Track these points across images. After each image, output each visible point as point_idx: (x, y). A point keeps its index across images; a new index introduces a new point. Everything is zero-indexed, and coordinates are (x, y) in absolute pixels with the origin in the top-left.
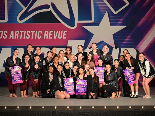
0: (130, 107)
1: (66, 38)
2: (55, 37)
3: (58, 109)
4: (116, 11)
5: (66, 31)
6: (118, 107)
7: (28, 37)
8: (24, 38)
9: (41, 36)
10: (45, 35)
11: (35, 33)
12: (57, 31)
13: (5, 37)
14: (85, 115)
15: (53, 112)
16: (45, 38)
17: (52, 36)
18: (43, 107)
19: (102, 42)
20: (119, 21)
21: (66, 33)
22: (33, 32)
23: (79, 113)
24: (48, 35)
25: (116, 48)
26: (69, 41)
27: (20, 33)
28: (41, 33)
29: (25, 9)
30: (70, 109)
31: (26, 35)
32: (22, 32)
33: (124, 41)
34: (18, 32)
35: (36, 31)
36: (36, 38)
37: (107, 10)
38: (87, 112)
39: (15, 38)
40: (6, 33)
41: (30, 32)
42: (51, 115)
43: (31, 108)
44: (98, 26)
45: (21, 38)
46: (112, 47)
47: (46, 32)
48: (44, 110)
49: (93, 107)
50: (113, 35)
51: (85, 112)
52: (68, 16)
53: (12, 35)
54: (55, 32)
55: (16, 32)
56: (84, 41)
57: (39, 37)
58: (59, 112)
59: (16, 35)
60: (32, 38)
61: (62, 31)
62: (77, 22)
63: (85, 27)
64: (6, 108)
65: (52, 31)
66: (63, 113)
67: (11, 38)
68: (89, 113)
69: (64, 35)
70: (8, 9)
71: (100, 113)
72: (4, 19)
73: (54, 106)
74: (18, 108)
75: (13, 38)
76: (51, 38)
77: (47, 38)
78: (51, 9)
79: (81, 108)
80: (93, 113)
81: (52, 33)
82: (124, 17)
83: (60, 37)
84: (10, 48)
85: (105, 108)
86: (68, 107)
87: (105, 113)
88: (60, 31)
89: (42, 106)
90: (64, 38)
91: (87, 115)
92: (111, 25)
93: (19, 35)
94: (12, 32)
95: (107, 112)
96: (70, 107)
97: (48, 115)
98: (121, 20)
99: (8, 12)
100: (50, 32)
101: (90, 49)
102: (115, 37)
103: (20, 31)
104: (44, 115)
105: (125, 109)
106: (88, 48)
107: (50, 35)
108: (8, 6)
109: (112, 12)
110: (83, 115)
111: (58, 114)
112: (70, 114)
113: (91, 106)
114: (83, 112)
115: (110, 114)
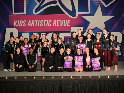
0: (118, 77)
1: (69, 25)
2: (61, 25)
3: (64, 79)
4: (106, 5)
5: (70, 20)
6: (109, 77)
7: (41, 25)
8: (38, 26)
9: (51, 24)
10: (54, 23)
11: (46, 22)
12: (63, 20)
13: (24, 25)
15: (61, 81)
16: (54, 25)
17: (59, 24)
18: (53, 77)
19: (97, 28)
20: (109, 12)
21: (69, 22)
22: (45, 21)
23: (80, 82)
24: (56, 23)
26: (72, 28)
27: (35, 22)
28: (51, 22)
29: (39, 4)
30: (73, 79)
31: (40, 24)
32: (37, 21)
33: (113, 27)
34: (34, 21)
35: (48, 21)
36: (47, 26)
37: (99, 4)
38: (85, 81)
39: (32, 26)
40: (25, 22)
41: (43, 21)
42: (59, 83)
43: (44, 78)
44: (93, 16)
45: (36, 26)
47: (54, 21)
48: (54, 79)
49: (90, 77)
50: (105, 22)
51: (84, 81)
52: (70, 9)
53: (29, 24)
54: (61, 21)
55: (32, 21)
56: (83, 27)
57: (50, 25)
58: (65, 80)
59: (32, 23)
60: (44, 26)
61: (66, 20)
62: (77, 13)
63: (83, 17)
64: (25, 78)
65: (59, 20)
66: (68, 82)
67: (29, 26)
68: (87, 82)
69: (68, 23)
70: (26, 4)
71: (95, 81)
72: (23, 12)
73: (61, 76)
74: (34, 78)
75: (30, 26)
76: (59, 25)
77: (55, 25)
78: (58, 4)
79: (81, 77)
80: (90, 81)
81: (59, 22)
82: (112, 9)
83: (65, 24)
84: (28, 34)
85: (99, 77)
86: (71, 77)
87: (99, 81)
88: (65, 20)
90: (68, 25)
91: (85, 83)
92: (103, 15)
93: (35, 24)
94: (30, 21)
95: (101, 81)
96: (73, 77)
97: (57, 83)
98: (110, 11)
99: (26, 7)
100: (58, 21)
102: (106, 24)
103: (36, 21)
104: (53, 83)
105: (114, 78)
106: (86, 33)
107: (58, 23)
108: (26, 2)
109: (104, 6)
110: (83, 83)
111: (64, 82)
112: (73, 82)
113: (89, 76)
114: (83, 81)
115: (103, 82)
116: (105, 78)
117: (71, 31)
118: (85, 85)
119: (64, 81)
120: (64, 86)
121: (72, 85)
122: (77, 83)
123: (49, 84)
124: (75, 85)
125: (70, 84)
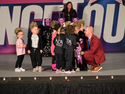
3: (54, 81)
14: (88, 87)
15: (48, 83)
18: (35, 79)
23: (80, 85)
25: (124, 5)
30: (68, 80)
38: (89, 84)
42: (45, 87)
46: (119, 3)
48: (37, 81)
49: (97, 78)
58: (56, 84)
66: (61, 86)
68: (92, 85)
71: (106, 85)
73: (49, 77)
74: (4, 79)
80: (98, 85)
85: (112, 78)
86: (66, 78)
87: (113, 85)
89: (34, 77)
91: (89, 87)
96: (68, 77)
97: (42, 88)
101: (91, 5)
104: (36, 88)
106: (89, 5)
110: (85, 87)
111: (54, 87)
112: (69, 86)
113: (95, 77)
114: (85, 84)
115: (118, 86)
116: (123, 79)
117: (64, 3)
118: (89, 91)
119: (54, 84)
120: (54, 92)
121: (67, 91)
122: (75, 88)
123: (28, 89)
124: (72, 91)
125: (64, 90)
